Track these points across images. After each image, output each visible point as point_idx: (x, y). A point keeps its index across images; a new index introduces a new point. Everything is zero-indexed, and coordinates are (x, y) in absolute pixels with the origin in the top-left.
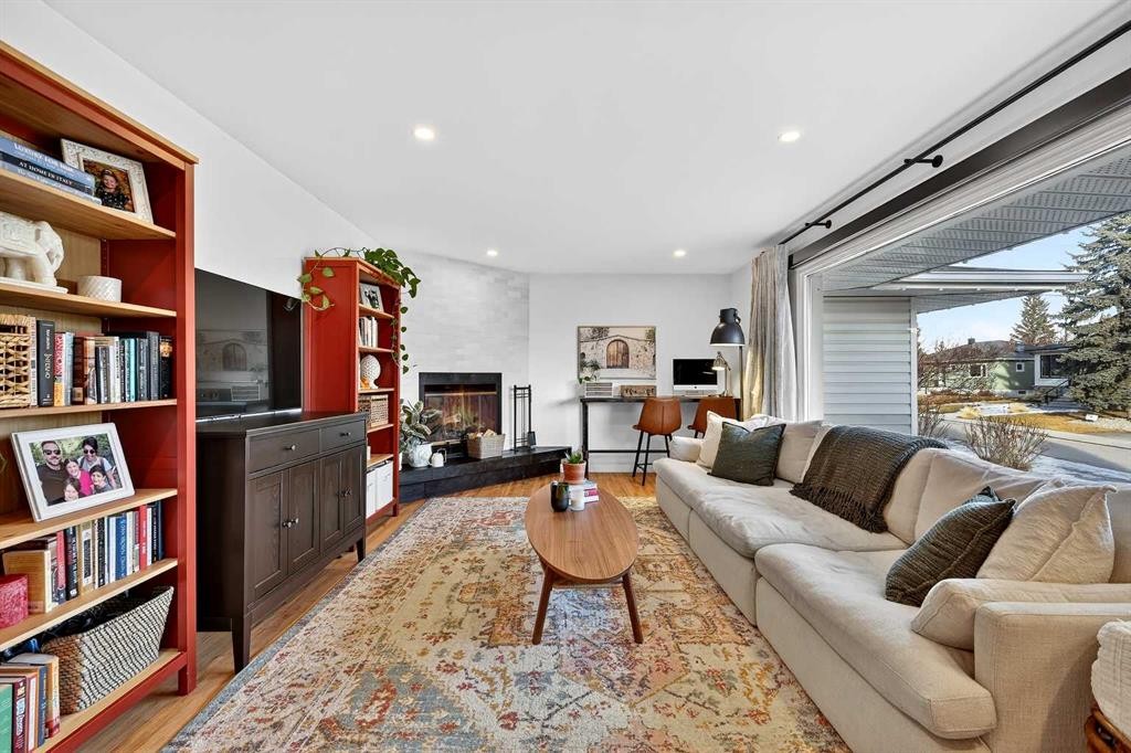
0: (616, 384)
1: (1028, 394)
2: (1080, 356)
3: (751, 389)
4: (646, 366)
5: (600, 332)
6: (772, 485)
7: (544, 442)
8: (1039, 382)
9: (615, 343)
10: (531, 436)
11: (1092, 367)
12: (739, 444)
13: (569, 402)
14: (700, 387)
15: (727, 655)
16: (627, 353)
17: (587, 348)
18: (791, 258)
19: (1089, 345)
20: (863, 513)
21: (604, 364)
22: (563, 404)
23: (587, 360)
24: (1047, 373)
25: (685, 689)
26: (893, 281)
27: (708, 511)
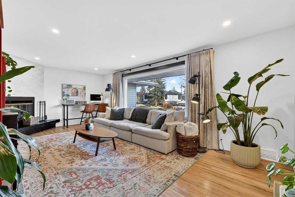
0: (75, 100)
1: (143, 102)
2: (150, 95)
3: (113, 101)
4: (83, 96)
5: (69, 86)
6: (123, 120)
7: (50, 118)
8: (144, 100)
9: (74, 90)
10: (46, 117)
11: (151, 97)
12: (116, 113)
13: (59, 106)
14: (97, 101)
15: (131, 147)
16: (78, 92)
17: (65, 90)
18: (122, 75)
19: (151, 94)
20: (144, 121)
21: (70, 95)
22: (56, 106)
23: (65, 93)
24: (145, 99)
25: (129, 152)
26: (137, 81)
27: (118, 125)
